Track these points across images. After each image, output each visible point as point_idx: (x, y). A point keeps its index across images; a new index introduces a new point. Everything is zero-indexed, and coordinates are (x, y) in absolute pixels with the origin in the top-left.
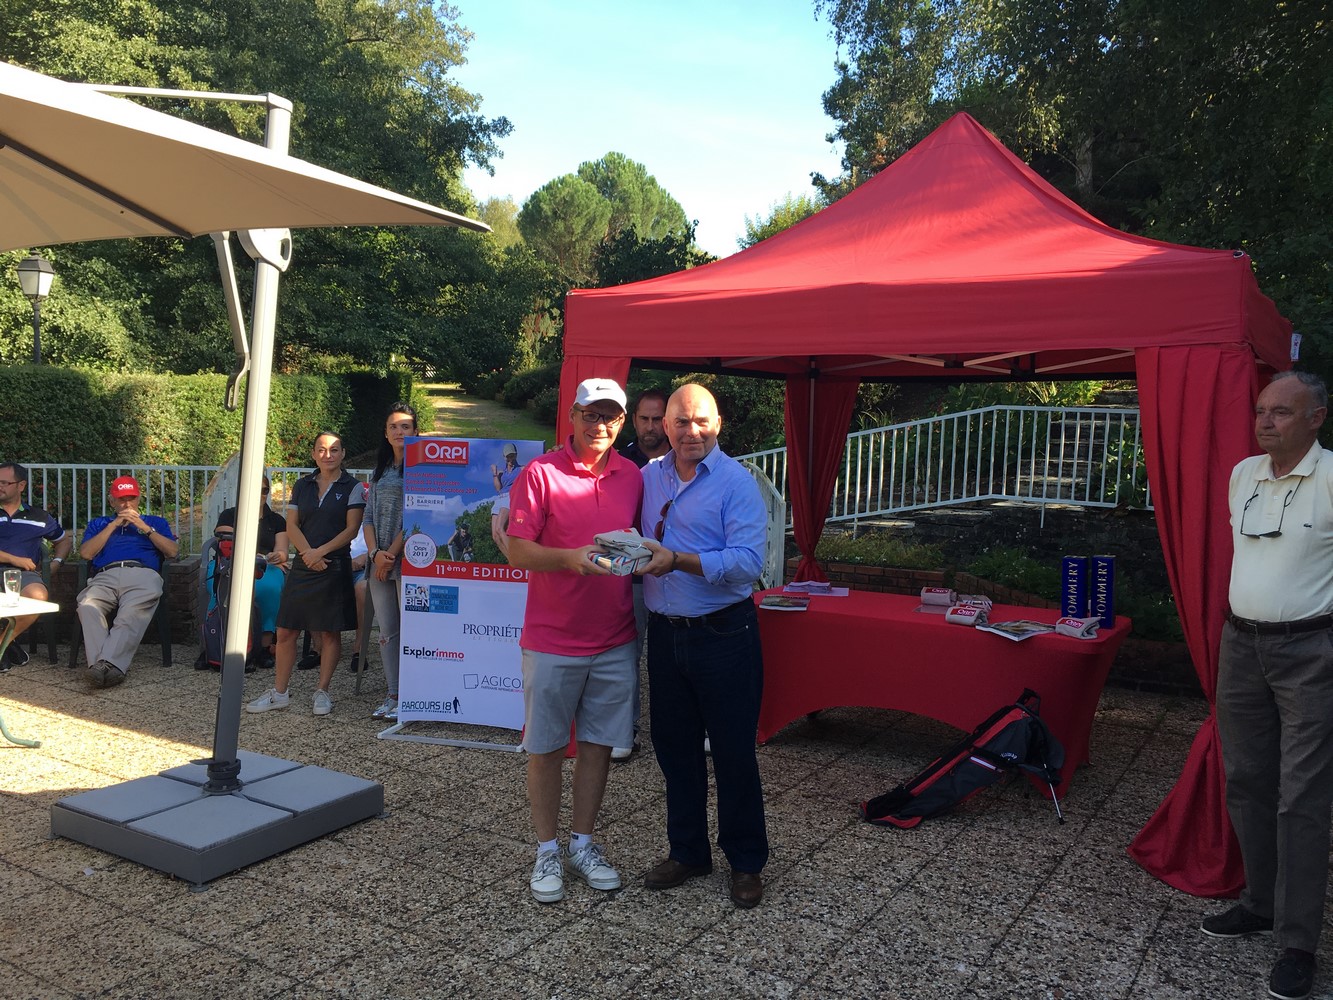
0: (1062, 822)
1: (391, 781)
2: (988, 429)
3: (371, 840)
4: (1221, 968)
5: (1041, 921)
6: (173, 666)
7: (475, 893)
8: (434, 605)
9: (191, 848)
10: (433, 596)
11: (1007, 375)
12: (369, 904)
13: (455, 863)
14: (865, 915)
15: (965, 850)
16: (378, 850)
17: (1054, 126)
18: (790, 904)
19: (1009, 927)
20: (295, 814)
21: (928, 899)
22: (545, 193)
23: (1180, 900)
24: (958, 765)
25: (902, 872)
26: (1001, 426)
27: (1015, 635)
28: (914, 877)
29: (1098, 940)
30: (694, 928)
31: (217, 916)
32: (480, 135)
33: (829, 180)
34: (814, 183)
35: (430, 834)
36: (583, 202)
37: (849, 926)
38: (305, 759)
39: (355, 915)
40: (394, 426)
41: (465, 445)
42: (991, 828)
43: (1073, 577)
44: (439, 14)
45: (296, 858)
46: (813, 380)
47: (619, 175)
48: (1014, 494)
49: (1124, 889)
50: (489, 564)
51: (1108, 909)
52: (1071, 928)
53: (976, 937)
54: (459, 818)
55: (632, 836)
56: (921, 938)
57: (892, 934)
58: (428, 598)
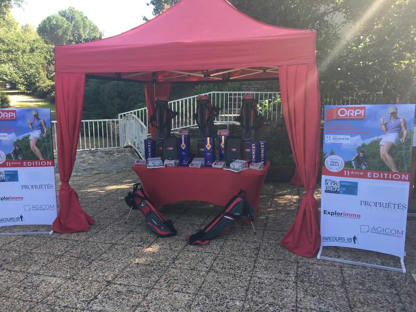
0: (256, 233)
5: (260, 276)
8: (7, 178)
10: (6, 175)
13: (24, 293)
14: (198, 286)
15: (227, 250)
18: (169, 286)
19: (250, 280)
21: (219, 274)
22: (47, 21)
23: (300, 259)
25: (208, 263)
27: (236, 170)
28: (212, 265)
29: (280, 280)
34: (144, 19)
36: (61, 24)
37: (193, 292)
41: (15, 112)
42: (233, 240)
43: (254, 149)
46: (154, 83)
47: (74, 15)
48: (219, 120)
49: (282, 257)
50: (30, 160)
51: (280, 266)
52: (270, 277)
53: (240, 288)
54: (25, 270)
55: (102, 266)
56: (221, 292)
57: (210, 293)
58: (4, 176)
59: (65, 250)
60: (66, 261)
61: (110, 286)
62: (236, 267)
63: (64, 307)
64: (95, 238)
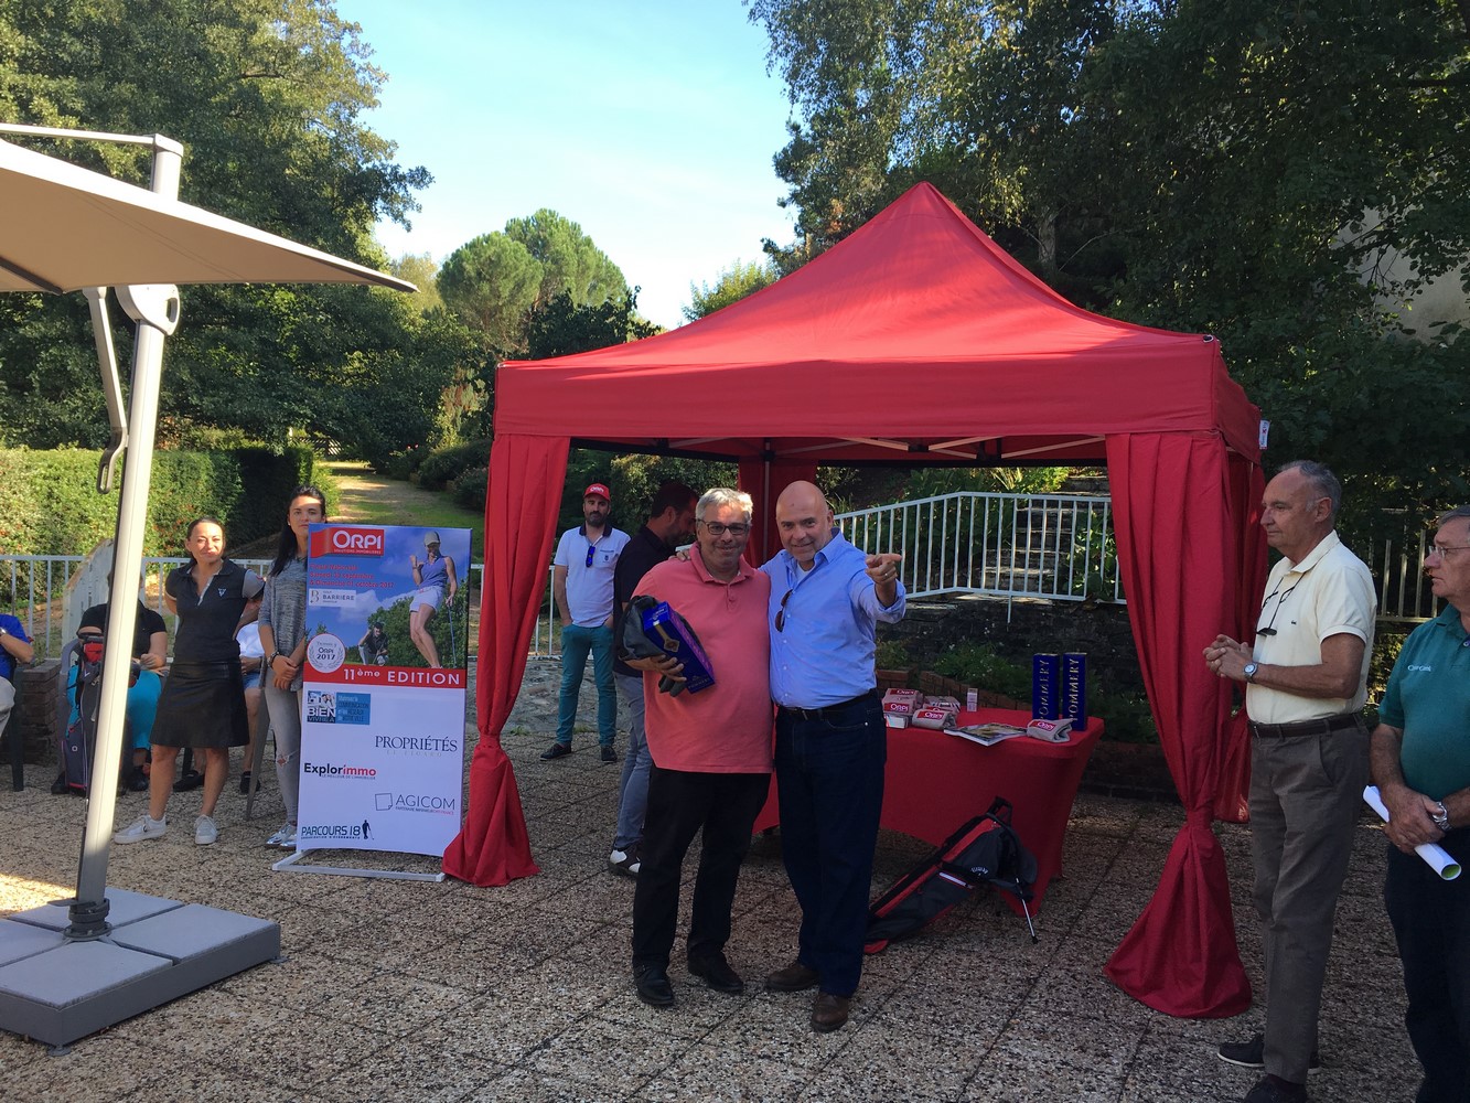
0: (1035, 941)
1: (289, 921)
2: (952, 517)
3: (266, 989)
4: (1203, 1094)
5: (1016, 1051)
6: (26, 791)
7: (388, 1046)
8: (342, 715)
9: (50, 1005)
10: (341, 705)
11: (972, 460)
12: (263, 1063)
13: (365, 1012)
14: (828, 1052)
15: (935, 975)
16: (274, 1000)
17: (1016, 199)
18: (747, 1043)
19: (982, 1058)
20: (176, 961)
21: (896, 1031)
22: (468, 251)
23: (1158, 1022)
24: (926, 882)
26: (966, 513)
27: (985, 739)
28: (880, 1008)
29: (1075, 1068)
30: (641, 1076)
31: (81, 1084)
32: (395, 185)
33: (781, 247)
34: (765, 250)
35: (335, 980)
36: (511, 263)
37: (811, 1065)
38: (186, 896)
39: (247, 1077)
40: (299, 511)
41: (380, 533)
42: (961, 950)
43: (1044, 676)
44: (349, 51)
45: (176, 1013)
46: (767, 463)
47: (551, 235)
48: (979, 587)
49: (1101, 1012)
50: (407, 667)
51: (1085, 1034)
52: (1048, 1057)
53: (948, 1072)
54: (369, 959)
55: (570, 974)
56: (890, 1075)
57: (858, 1071)
58: (334, 707)
59: (473, 923)
60: (475, 952)
61: (587, 1023)
62: (950, 1021)
63: (465, 1055)
64: (558, 904)
